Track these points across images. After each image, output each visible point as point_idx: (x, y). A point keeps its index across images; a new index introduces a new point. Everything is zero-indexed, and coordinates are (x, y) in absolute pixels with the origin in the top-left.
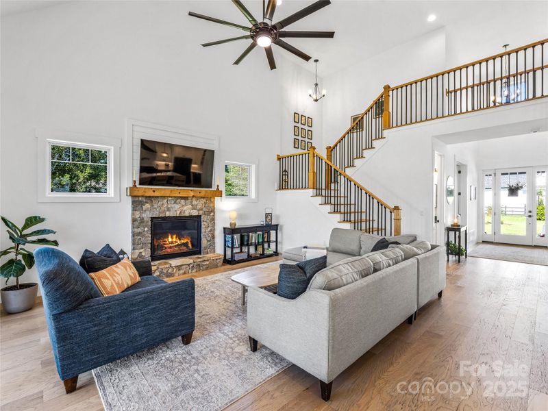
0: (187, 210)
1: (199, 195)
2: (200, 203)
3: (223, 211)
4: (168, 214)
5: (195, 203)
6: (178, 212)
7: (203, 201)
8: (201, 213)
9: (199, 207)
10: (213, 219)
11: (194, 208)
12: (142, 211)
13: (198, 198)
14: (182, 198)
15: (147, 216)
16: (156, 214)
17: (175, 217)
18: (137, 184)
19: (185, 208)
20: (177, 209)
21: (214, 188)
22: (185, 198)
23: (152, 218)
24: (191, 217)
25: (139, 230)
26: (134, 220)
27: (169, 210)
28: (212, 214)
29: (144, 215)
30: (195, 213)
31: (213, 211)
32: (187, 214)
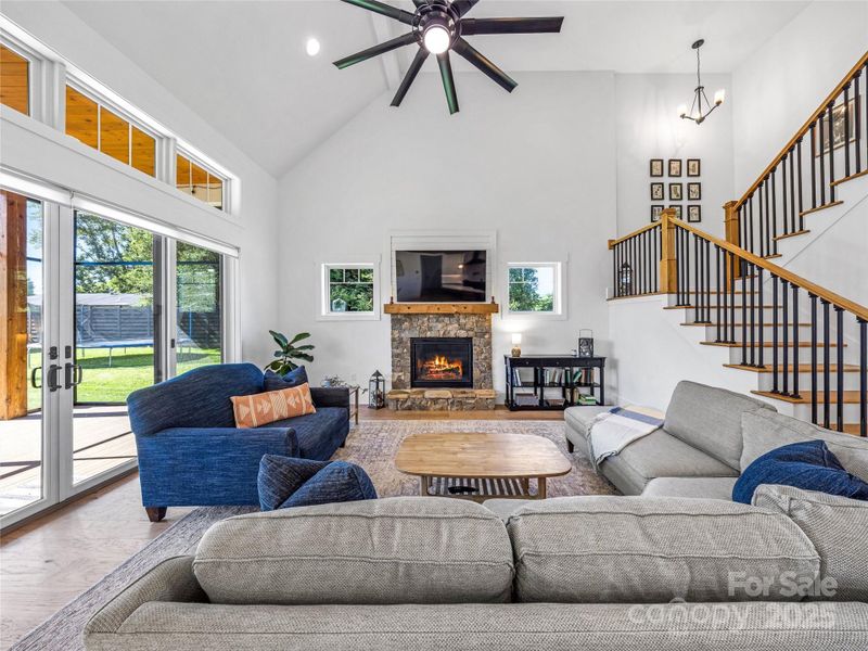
0: (453, 330)
1: (463, 311)
2: (470, 322)
3: (503, 333)
4: (429, 334)
5: (462, 321)
6: (442, 333)
7: (474, 319)
8: (471, 334)
9: (468, 326)
10: (489, 343)
11: (462, 327)
12: (401, 330)
13: (466, 315)
14: (445, 315)
15: (407, 335)
16: (416, 334)
17: (439, 339)
18: (395, 301)
19: (450, 328)
20: (438, 330)
21: (488, 301)
22: (450, 315)
23: (412, 339)
24: (457, 339)
25: (398, 351)
26: (393, 340)
27: (430, 329)
28: (487, 336)
29: (403, 335)
30: (463, 334)
31: (489, 331)
32: (452, 335)
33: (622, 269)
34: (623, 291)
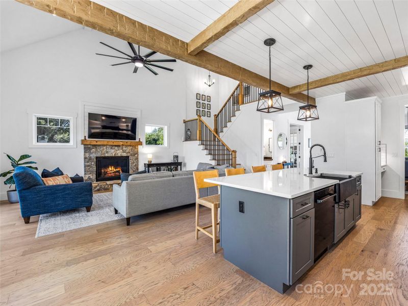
0: (120, 153)
1: (126, 144)
2: (129, 149)
3: (144, 154)
4: (106, 155)
5: (124, 149)
6: (114, 154)
7: (130, 148)
8: (129, 154)
9: (127, 151)
10: (137, 159)
11: (124, 152)
12: (91, 153)
13: (126, 146)
14: (116, 146)
15: (93, 156)
16: (99, 155)
17: (112, 157)
18: (87, 138)
19: (118, 152)
20: (112, 153)
21: (137, 140)
22: (118, 146)
23: (97, 158)
24: (122, 157)
25: (88, 164)
26: (85, 158)
27: (107, 152)
28: (136, 155)
29: (91, 155)
30: (125, 155)
31: (137, 153)
32: (119, 155)
33: (187, 130)
34: (188, 138)
